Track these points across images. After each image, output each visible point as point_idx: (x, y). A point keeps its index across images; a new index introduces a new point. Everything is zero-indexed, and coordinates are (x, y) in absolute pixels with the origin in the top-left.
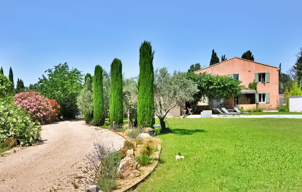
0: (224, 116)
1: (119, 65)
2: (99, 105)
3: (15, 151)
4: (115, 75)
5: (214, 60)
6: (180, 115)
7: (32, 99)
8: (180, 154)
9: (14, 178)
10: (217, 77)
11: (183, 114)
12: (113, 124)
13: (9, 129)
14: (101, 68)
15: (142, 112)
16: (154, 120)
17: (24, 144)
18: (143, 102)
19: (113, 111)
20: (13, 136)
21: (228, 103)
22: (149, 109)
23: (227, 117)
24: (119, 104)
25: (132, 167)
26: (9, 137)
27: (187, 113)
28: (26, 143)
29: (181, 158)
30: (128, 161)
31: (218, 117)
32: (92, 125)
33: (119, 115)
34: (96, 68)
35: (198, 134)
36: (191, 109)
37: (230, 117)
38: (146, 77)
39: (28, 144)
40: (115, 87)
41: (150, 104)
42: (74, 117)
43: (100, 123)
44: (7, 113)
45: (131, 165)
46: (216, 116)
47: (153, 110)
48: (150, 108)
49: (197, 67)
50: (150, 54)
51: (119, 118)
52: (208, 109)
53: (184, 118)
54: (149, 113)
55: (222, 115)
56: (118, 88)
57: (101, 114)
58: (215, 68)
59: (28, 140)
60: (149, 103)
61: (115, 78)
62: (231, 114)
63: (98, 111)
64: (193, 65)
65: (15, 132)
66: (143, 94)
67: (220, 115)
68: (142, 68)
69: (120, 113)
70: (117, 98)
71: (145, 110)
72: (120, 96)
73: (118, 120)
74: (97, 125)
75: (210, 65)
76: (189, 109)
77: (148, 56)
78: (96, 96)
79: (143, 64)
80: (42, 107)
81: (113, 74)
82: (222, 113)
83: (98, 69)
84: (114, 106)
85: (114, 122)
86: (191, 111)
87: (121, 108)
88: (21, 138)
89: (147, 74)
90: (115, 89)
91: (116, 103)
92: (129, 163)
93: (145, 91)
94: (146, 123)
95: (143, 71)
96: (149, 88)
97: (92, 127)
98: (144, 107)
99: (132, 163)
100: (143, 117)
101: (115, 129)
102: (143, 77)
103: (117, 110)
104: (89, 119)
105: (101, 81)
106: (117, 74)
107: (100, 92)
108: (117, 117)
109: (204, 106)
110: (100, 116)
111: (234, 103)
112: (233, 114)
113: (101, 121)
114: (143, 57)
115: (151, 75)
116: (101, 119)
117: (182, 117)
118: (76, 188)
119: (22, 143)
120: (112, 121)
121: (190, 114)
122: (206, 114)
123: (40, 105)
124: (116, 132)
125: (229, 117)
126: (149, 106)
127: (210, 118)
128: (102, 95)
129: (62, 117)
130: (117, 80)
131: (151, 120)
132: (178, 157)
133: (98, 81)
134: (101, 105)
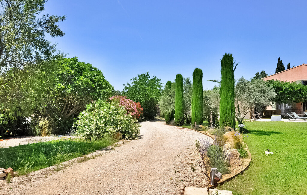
0: (295, 121)
1: (200, 73)
2: (179, 108)
3: (124, 143)
4: (197, 82)
5: (280, 68)
6: (250, 118)
7: (122, 102)
8: (269, 151)
9: (138, 162)
10: (286, 83)
11: (253, 117)
12: (195, 124)
13: (117, 125)
14: (182, 76)
15: (224, 114)
16: (234, 121)
17: (128, 138)
18: (225, 105)
19: (195, 113)
20: (120, 131)
21: (296, 108)
22: (230, 111)
23: (298, 122)
24: (200, 107)
25: (236, 157)
26: (117, 131)
27: (257, 117)
28: (129, 137)
29: (270, 153)
30: (233, 152)
31: (289, 121)
32: (173, 125)
33: (200, 117)
34: (177, 76)
35: (276, 135)
36: (260, 113)
37: (302, 122)
38: (228, 84)
39: (131, 138)
40: (197, 92)
41: (232, 107)
42: (154, 118)
43: (180, 123)
44: (116, 111)
45: (235, 156)
46: (286, 120)
47: (234, 112)
48: (232, 110)
49: (263, 74)
50: (231, 65)
51: (199, 119)
52: (276, 113)
53: (254, 121)
54: (230, 115)
55: (292, 120)
56: (200, 93)
57: (181, 116)
58: (282, 75)
59: (131, 135)
60: (230, 106)
61: (197, 85)
62: (302, 119)
63: (179, 113)
64: (258, 73)
65: (122, 128)
66: (225, 99)
67: (290, 120)
68: (224, 76)
69: (201, 115)
70: (198, 101)
71: (227, 113)
72: (201, 100)
73: (199, 121)
74: (178, 125)
75: (276, 72)
76: (258, 113)
77: (229, 66)
78: (177, 100)
79: (225, 73)
80: (129, 108)
81: (195, 81)
82: (293, 118)
83: (179, 78)
84: (195, 108)
85: (196, 122)
86: (260, 115)
87: (201, 111)
88: (125, 132)
89: (229, 81)
90: (196, 94)
91: (198, 106)
92: (234, 154)
93: (227, 96)
94: (228, 124)
95: (225, 79)
96: (231, 93)
97: (173, 126)
98: (226, 109)
99: (236, 153)
100: (225, 118)
101: (197, 129)
102: (225, 84)
103: (198, 112)
104: (169, 120)
105: (181, 87)
106: (198, 81)
107: (181, 97)
108: (198, 118)
109: (272, 111)
110: (180, 117)
111: (302, 108)
112: (304, 119)
113: (181, 122)
114: (224, 67)
115: (232, 82)
116: (181, 120)
117: (252, 120)
118: (194, 171)
119: (127, 137)
120: (193, 122)
121: (259, 118)
122: (275, 118)
123: (128, 107)
124: (199, 131)
125: (300, 122)
126: (230, 109)
127: (280, 122)
128: (182, 99)
129: (143, 118)
130: (198, 86)
131: (232, 121)
132: (267, 153)
133: (179, 87)
134: (181, 108)
